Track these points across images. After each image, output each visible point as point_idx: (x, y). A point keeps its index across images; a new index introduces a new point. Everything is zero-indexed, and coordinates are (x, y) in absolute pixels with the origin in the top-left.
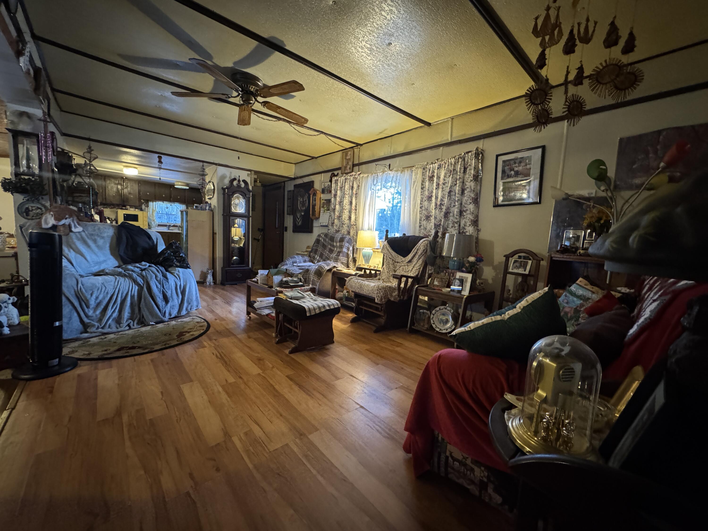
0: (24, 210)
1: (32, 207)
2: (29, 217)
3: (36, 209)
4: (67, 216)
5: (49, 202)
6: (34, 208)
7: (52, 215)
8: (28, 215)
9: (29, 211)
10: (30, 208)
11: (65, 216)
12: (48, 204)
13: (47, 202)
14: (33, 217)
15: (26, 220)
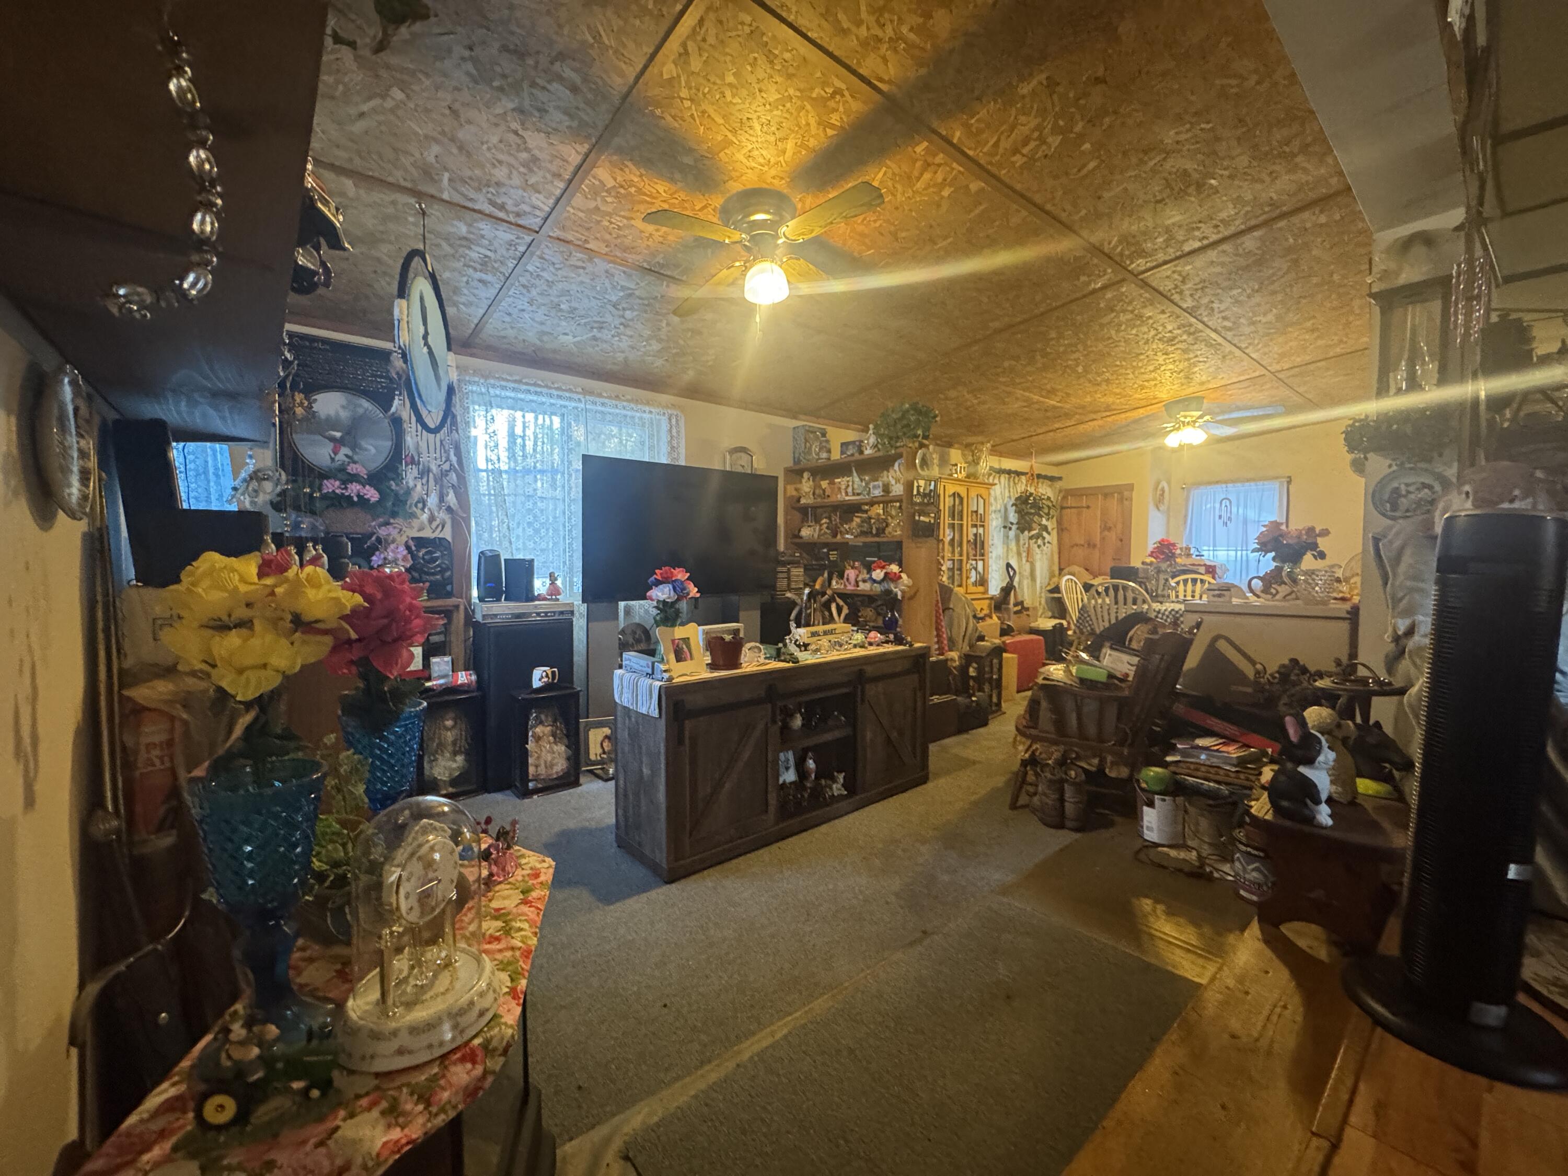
0: (1386, 497)
1: (1407, 485)
2: (1397, 514)
3: (1418, 489)
4: (1516, 492)
5: (1456, 465)
6: (1411, 489)
7: (1467, 493)
8: (1395, 508)
9: (1400, 496)
10: (1403, 487)
11: (1511, 492)
12: (1451, 472)
13: (1450, 467)
14: (1407, 511)
15: (1389, 522)
